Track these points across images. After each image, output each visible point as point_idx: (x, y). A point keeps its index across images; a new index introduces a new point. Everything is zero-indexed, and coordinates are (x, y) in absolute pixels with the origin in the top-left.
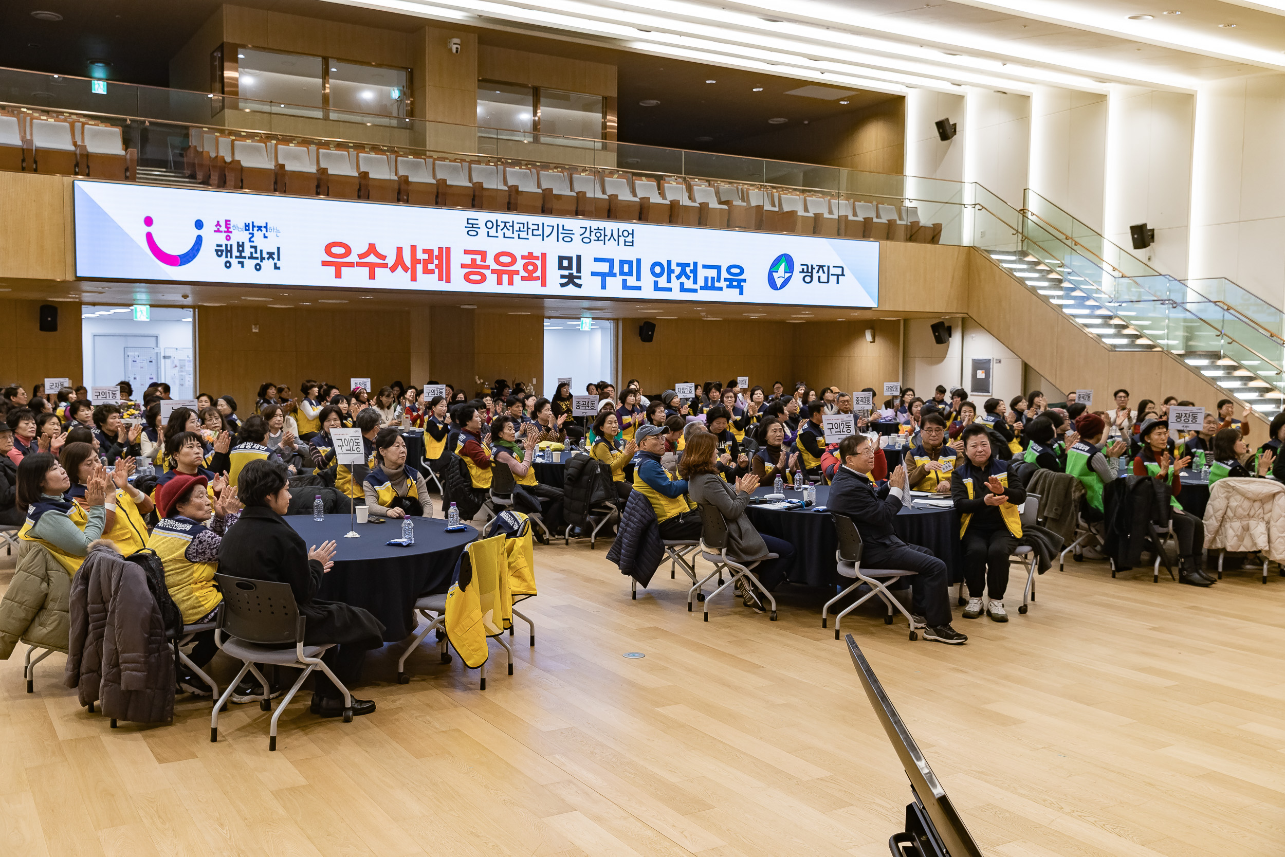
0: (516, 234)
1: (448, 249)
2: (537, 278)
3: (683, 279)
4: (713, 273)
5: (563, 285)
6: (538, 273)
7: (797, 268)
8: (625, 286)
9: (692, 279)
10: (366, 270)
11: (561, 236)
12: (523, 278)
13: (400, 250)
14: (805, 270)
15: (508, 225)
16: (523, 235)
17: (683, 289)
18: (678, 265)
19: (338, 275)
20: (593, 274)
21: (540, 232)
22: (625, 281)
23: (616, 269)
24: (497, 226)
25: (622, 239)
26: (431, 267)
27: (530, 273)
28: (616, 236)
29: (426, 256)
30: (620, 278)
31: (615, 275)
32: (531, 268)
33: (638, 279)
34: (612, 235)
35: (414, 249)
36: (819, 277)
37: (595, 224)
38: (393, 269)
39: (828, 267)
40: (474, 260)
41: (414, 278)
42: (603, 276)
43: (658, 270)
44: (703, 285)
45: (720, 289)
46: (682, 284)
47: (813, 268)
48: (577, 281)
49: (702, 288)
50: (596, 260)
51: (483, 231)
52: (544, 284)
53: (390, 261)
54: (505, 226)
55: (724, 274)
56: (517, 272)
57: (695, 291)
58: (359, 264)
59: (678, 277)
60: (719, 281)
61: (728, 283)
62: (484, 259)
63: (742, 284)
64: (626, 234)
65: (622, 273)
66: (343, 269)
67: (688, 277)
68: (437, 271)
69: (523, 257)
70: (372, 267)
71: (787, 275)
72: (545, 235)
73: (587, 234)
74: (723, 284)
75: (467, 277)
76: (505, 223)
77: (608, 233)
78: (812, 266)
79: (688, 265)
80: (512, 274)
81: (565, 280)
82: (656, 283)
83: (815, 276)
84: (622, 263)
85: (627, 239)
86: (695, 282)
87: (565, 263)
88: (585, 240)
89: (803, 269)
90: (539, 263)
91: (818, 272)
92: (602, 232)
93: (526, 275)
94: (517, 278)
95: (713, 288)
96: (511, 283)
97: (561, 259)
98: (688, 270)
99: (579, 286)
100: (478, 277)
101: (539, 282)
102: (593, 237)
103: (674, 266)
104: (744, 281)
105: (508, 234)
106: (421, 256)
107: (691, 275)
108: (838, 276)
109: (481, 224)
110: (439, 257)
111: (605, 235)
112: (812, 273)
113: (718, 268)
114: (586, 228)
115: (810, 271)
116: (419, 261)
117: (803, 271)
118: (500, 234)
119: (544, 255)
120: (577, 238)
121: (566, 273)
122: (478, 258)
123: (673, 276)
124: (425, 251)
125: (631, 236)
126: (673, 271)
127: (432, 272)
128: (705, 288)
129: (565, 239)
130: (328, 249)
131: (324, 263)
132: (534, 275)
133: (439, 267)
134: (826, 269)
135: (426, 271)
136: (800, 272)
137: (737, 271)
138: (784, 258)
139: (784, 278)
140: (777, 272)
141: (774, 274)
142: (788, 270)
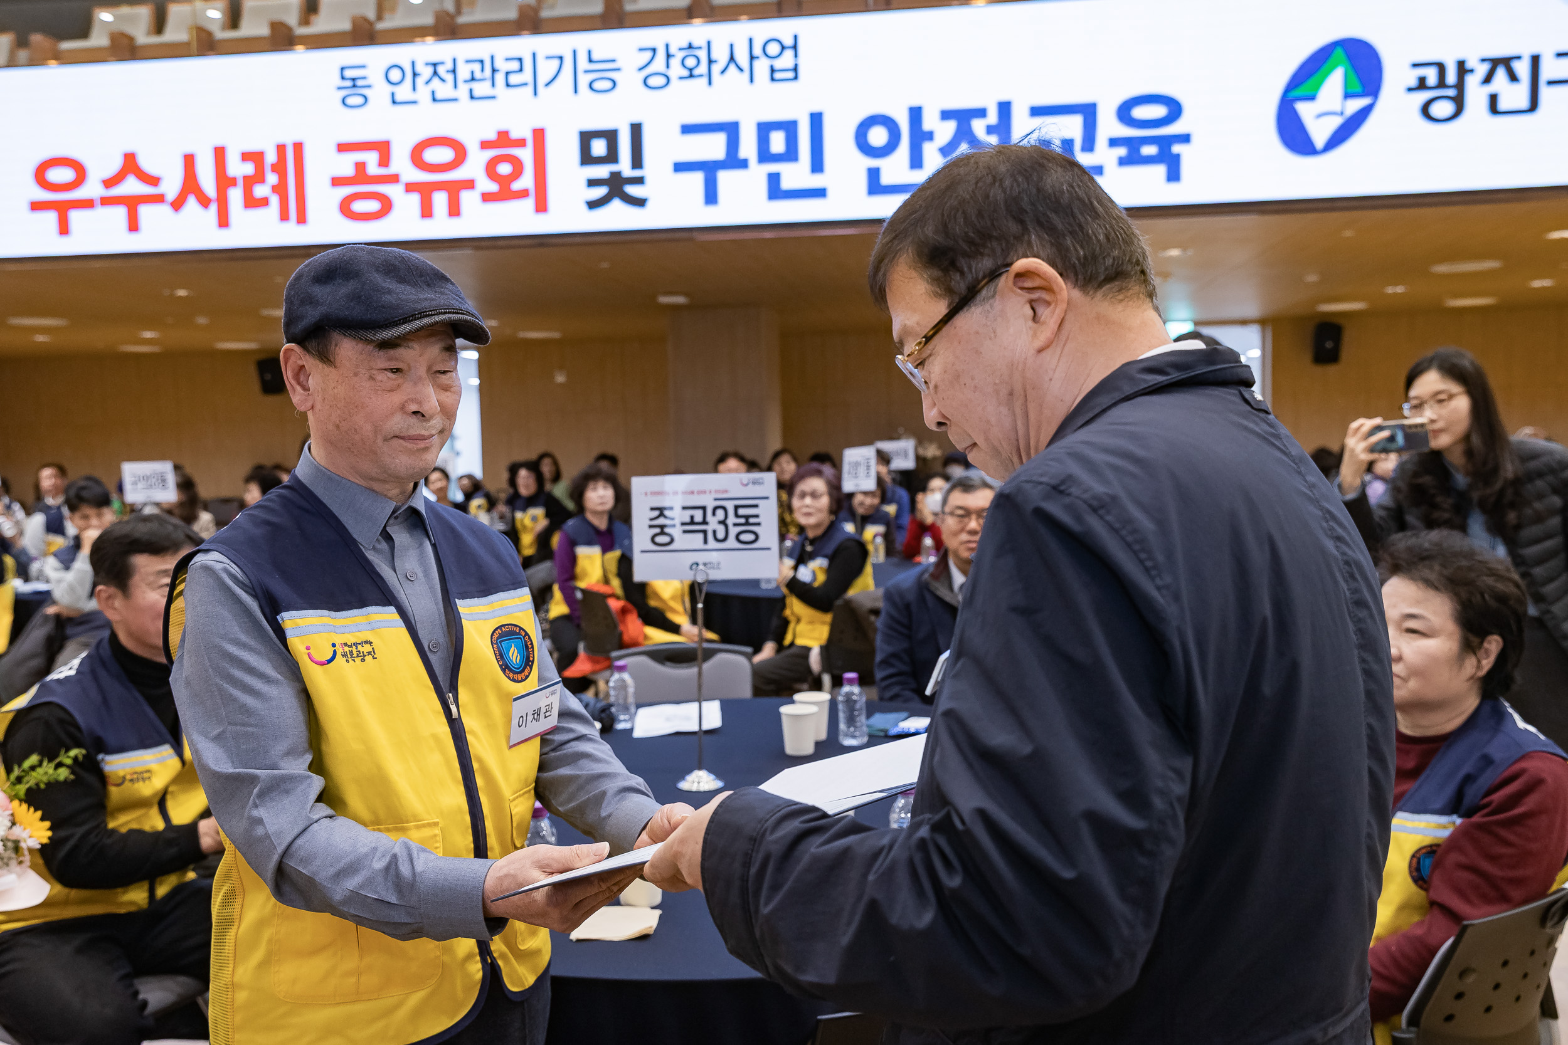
0: (463, 89)
1: (298, 147)
2: (524, 194)
4: (1073, 127)
5: (593, 205)
6: (526, 181)
7: (1397, 77)
8: (775, 190)
10: (121, 212)
11: (584, 80)
12: (487, 197)
13: (189, 161)
14: (1432, 81)
15: (441, 70)
16: (481, 89)
18: (946, 115)
19: (64, 229)
20: (680, 167)
21: (527, 76)
22: (774, 179)
23: (748, 148)
24: (415, 75)
25: (762, 67)
26: (260, 191)
27: (504, 182)
28: (742, 58)
29: (249, 169)
30: (758, 173)
31: (744, 164)
32: (504, 169)
33: (817, 165)
34: (732, 59)
35: (220, 154)
36: (1493, 99)
37: (677, 36)
38: (178, 205)
39: (1535, 60)
40: (360, 166)
41: (223, 221)
42: (709, 169)
43: (878, 136)
47: (1463, 71)
48: (632, 190)
50: (687, 129)
51: (379, 92)
52: (541, 206)
53: (171, 186)
54: (435, 73)
55: (1109, 126)
56: (470, 184)
58: (106, 201)
60: (1089, 144)
61: (1122, 151)
62: (384, 161)
63: (1176, 149)
64: (774, 49)
65: (765, 156)
66: (75, 216)
68: (274, 200)
69: (485, 145)
70: (132, 204)
71: (1355, 105)
72: (542, 81)
73: (659, 64)
74: (1102, 155)
75: (345, 208)
76: (435, 65)
77: (721, 55)
78: (1461, 64)
79: (981, 113)
80: (455, 189)
81: (601, 192)
82: (874, 174)
83: (1476, 94)
84: (764, 129)
85: (778, 64)
87: (599, 148)
88: (652, 82)
89: (1422, 80)
90: (526, 155)
91: (1488, 79)
92: (703, 55)
93: (493, 187)
94: (468, 199)
96: (454, 210)
97: (586, 138)
98: (979, 127)
99: (640, 202)
100: (373, 206)
101: (529, 203)
102: (676, 70)
103: (930, 122)
104: (1185, 139)
105: (444, 90)
106: (238, 168)
109: (374, 75)
110: (279, 168)
111: (711, 62)
112: (1460, 86)
113: (1088, 112)
114: (654, 50)
115: (1451, 77)
116: (233, 182)
117: (1422, 84)
118: (424, 93)
119: (539, 135)
120: (628, 79)
121: (602, 171)
122: (371, 159)
123: (929, 150)
124: (246, 157)
125: (789, 53)
126: (930, 136)
127: (264, 202)
129: (596, 85)
130: (40, 175)
131: (36, 206)
132: (516, 186)
133: (280, 190)
134: (1522, 69)
135: (252, 202)
136: (1410, 90)
137: (1158, 111)
138: (1339, 53)
139: (1342, 113)
140: (1312, 98)
141: (1303, 108)
142: (1357, 87)
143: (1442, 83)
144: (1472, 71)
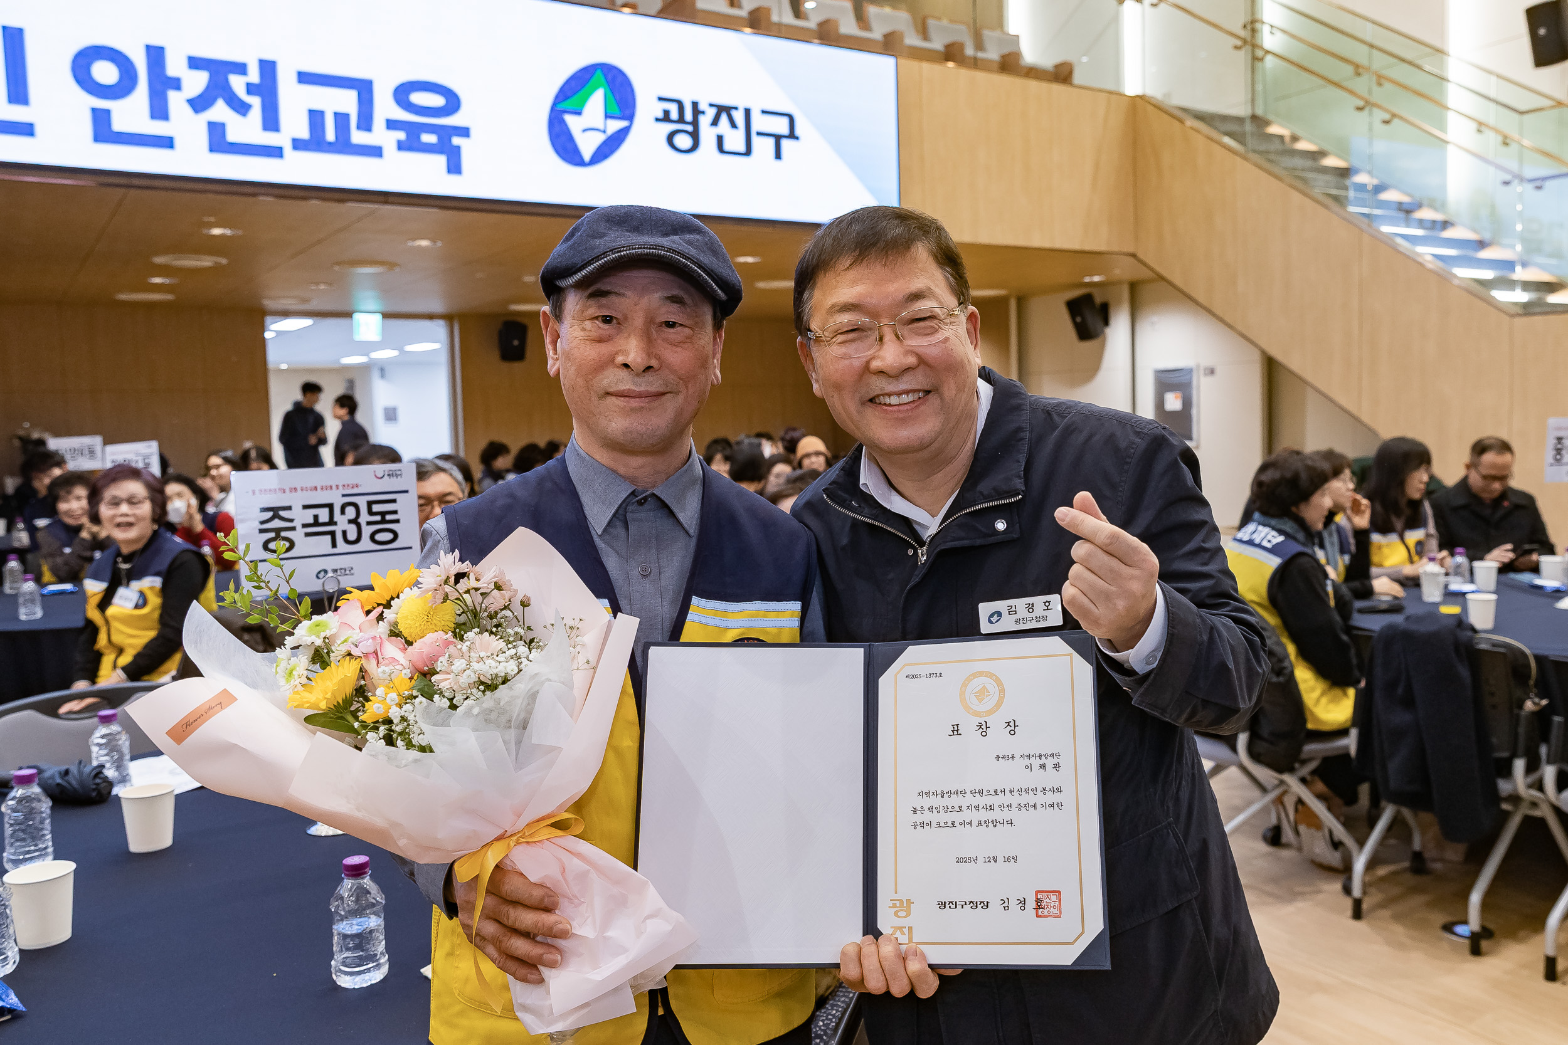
3: (220, 111)
4: (347, 101)
7: (647, 108)
9: (256, 113)
14: (674, 115)
17: (218, 140)
18: (195, 63)
33: (18, 95)
36: (720, 139)
39: (748, 112)
43: (105, 73)
44: (304, 133)
45: (376, 152)
46: (216, 132)
47: (697, 111)
49: (298, 144)
55: (385, 107)
57: (276, 152)
59: (199, 104)
60: (366, 123)
61: (401, 135)
63: (456, 141)
67: (242, 108)
71: (615, 126)
74: (380, 135)
78: (695, 105)
79: (241, 69)
82: (101, 117)
83: (708, 134)
86: (271, 122)
89: (667, 113)
91: (715, 122)
95: (343, 146)
98: (238, 84)
103: (175, 66)
104: (464, 132)
107: (255, 101)
108: (778, 138)
112: (695, 123)
113: (364, 89)
115: (689, 116)
117: (666, 117)
123: (176, 101)
126: (176, 84)
128: (314, 143)
134: (739, 117)
136: (657, 120)
137: (436, 101)
138: (599, 75)
139: (604, 132)
140: (578, 113)
141: (569, 119)
142: (615, 110)
143: (681, 120)
144: (703, 113)
